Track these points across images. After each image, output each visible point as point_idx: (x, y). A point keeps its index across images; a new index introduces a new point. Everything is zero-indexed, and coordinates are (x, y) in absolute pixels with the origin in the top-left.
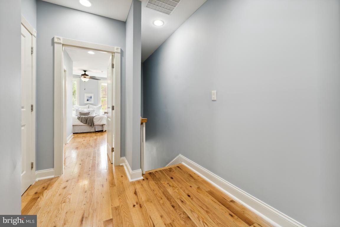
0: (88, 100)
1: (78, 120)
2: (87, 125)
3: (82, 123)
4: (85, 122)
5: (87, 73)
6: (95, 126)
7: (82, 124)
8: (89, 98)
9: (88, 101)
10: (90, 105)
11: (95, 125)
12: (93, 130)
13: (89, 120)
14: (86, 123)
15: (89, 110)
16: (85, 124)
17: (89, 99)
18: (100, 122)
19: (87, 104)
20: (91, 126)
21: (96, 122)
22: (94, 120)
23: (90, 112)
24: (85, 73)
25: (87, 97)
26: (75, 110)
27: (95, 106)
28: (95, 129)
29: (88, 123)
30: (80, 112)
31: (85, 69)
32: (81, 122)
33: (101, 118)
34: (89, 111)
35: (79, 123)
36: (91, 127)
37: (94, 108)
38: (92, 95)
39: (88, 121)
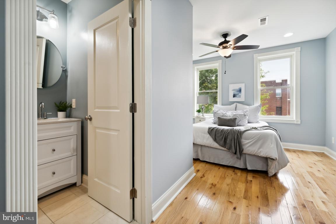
0: (234, 96)
1: (208, 135)
2: (225, 149)
3: (217, 142)
4: (222, 142)
5: (227, 39)
6: (244, 156)
7: (216, 145)
8: (238, 91)
9: (235, 98)
10: (238, 104)
11: (245, 154)
12: (239, 164)
13: (232, 140)
14: (224, 145)
15: (235, 113)
16: (222, 146)
17: (236, 93)
18: (259, 148)
19: (233, 103)
20: (235, 153)
21: (248, 147)
22: (244, 141)
23: (236, 119)
24: (225, 40)
25: (233, 90)
26: (213, 113)
27: (248, 107)
28: (245, 164)
29: (228, 146)
30: (219, 118)
31: (224, 30)
32: (215, 140)
33: (262, 139)
34: (234, 115)
35: (209, 141)
36: (236, 156)
37: (245, 110)
38: (242, 86)
39: (228, 141)
